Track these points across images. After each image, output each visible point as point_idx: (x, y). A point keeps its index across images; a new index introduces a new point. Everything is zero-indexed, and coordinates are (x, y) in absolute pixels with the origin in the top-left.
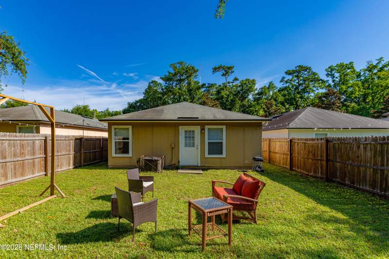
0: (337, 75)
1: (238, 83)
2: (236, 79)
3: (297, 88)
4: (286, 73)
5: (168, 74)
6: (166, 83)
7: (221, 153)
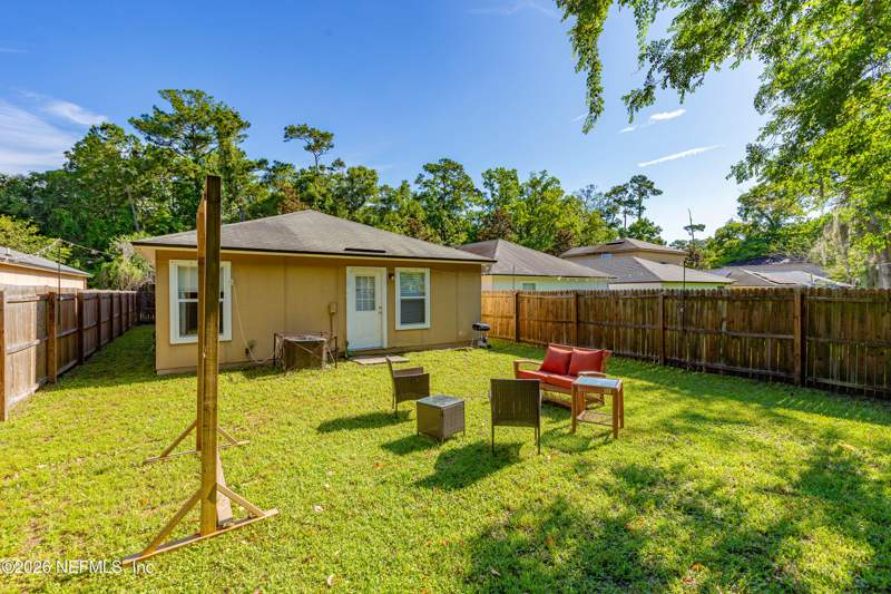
0: (497, 186)
1: (343, 172)
2: (339, 163)
3: (441, 198)
4: (426, 168)
5: (152, 115)
6: (149, 139)
7: (423, 320)
